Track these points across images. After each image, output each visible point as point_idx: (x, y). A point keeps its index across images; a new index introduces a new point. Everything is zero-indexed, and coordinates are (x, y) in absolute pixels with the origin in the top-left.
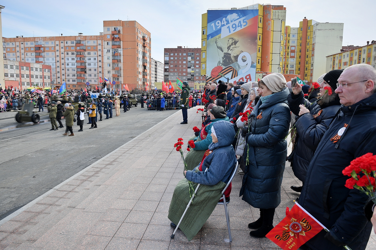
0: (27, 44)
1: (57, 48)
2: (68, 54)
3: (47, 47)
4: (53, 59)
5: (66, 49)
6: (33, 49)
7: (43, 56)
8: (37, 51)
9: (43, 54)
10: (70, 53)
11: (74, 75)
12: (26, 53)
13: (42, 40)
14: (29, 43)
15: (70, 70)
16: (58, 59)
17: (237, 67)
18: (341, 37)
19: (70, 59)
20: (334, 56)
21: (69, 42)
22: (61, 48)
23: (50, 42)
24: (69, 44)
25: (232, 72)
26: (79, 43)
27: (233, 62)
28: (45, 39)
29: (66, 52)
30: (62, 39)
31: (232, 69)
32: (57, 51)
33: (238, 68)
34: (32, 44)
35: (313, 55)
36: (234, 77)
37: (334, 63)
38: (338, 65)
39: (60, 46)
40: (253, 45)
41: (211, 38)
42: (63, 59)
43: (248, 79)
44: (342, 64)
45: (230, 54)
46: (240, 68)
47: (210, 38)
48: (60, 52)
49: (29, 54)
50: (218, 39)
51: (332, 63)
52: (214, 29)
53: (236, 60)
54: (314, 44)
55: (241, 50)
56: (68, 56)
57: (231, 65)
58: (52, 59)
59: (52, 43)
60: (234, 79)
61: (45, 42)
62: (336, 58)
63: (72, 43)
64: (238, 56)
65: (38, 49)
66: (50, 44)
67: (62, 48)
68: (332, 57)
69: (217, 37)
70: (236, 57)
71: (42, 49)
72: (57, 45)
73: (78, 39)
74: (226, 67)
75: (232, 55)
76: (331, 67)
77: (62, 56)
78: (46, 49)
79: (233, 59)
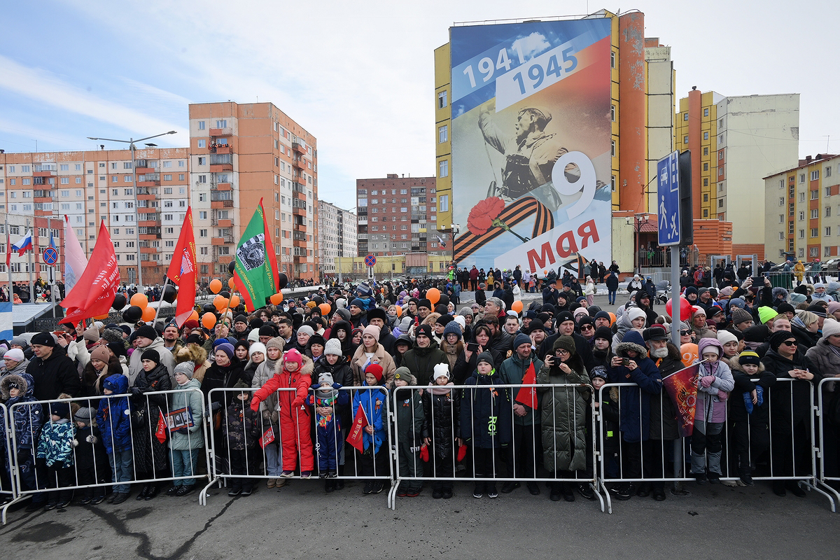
0: (13, 169)
1: (90, 178)
2: (116, 194)
3: (65, 177)
4: (79, 206)
5: (113, 180)
6: (28, 183)
7: (53, 199)
8: (38, 187)
9: (55, 194)
10: (121, 191)
11: (132, 244)
12: (9, 192)
13: (52, 160)
14: (18, 167)
15: (122, 231)
16: (91, 205)
17: (551, 199)
18: (796, 130)
19: (121, 205)
20: (791, 175)
21: (120, 165)
22: (99, 178)
23: (72, 166)
24: (120, 168)
25: (534, 215)
26: (143, 167)
27: (536, 185)
28: (59, 156)
29: (111, 189)
30: (101, 156)
31: (536, 206)
32: (90, 185)
33: (553, 201)
34: (24, 169)
35: (722, 178)
36: (544, 231)
37: (791, 193)
38: (809, 196)
39: (96, 174)
40: (599, 128)
41: (466, 111)
42: (103, 205)
43: (588, 235)
44: (823, 193)
45: (527, 160)
46: (561, 203)
47: (461, 111)
48: (97, 188)
49: (18, 193)
50: (485, 115)
51: (784, 192)
52: (473, 84)
53: (545, 176)
54: (721, 151)
55: (560, 146)
56: (115, 197)
57: (531, 194)
58: (75, 206)
59: (77, 167)
60: (542, 238)
61: (59, 164)
62: (798, 179)
63: (126, 166)
64: (550, 165)
65: (43, 183)
66: (72, 169)
67: (102, 178)
68: (785, 177)
69: (484, 107)
70: (547, 169)
71: (52, 181)
72: (90, 172)
73: (142, 157)
74: (516, 200)
75: (532, 164)
76: (782, 203)
77: (103, 197)
78: (63, 182)
79: (536, 174)
